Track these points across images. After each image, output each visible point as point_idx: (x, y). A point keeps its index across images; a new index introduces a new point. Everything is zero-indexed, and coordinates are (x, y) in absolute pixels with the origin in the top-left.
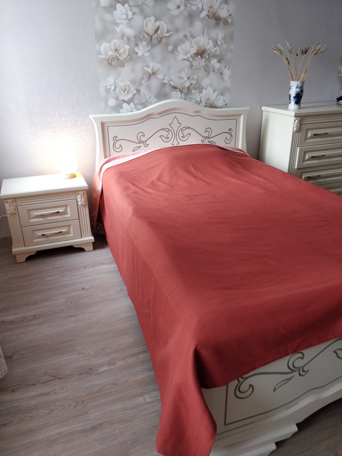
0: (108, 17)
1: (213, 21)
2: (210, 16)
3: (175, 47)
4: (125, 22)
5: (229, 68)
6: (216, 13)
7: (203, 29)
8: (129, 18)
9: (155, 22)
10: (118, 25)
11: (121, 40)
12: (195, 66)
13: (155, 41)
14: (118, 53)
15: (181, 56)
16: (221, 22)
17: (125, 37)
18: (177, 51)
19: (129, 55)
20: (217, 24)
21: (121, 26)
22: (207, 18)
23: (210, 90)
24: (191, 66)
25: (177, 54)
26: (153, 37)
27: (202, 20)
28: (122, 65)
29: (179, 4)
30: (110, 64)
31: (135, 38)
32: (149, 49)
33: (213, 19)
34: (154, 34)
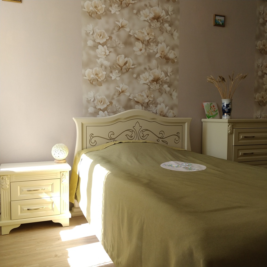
0: (92, 53)
1: (165, 61)
2: (162, 57)
3: (138, 75)
4: (104, 57)
5: (176, 91)
6: (166, 55)
7: (158, 65)
8: (106, 54)
9: (125, 58)
10: (99, 58)
11: (100, 68)
12: (152, 89)
13: (124, 71)
14: (97, 77)
15: (142, 82)
16: (170, 61)
17: (103, 66)
18: (140, 78)
19: (105, 78)
20: (167, 62)
21: (100, 59)
22: (160, 58)
23: (163, 105)
24: (149, 88)
25: (139, 80)
26: (123, 68)
27: (157, 59)
28: (100, 84)
29: (141, 48)
30: (92, 83)
31: (110, 67)
32: (120, 75)
33: (164, 59)
34: (124, 66)
